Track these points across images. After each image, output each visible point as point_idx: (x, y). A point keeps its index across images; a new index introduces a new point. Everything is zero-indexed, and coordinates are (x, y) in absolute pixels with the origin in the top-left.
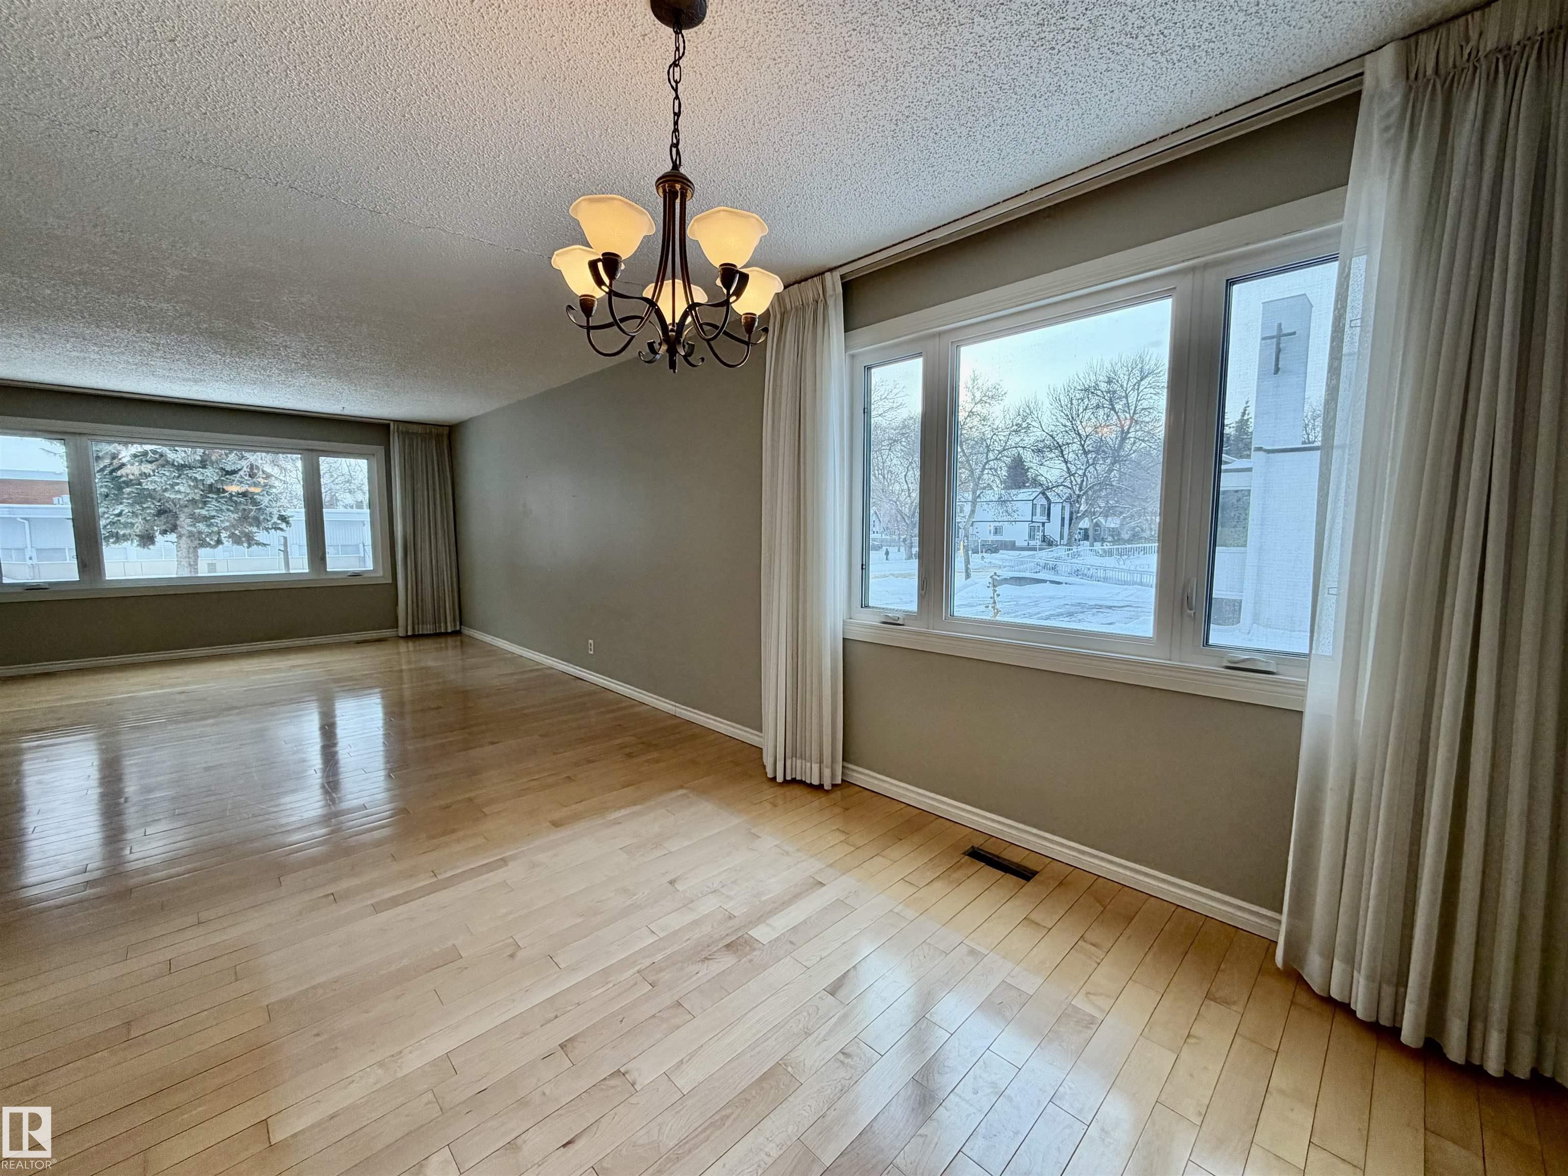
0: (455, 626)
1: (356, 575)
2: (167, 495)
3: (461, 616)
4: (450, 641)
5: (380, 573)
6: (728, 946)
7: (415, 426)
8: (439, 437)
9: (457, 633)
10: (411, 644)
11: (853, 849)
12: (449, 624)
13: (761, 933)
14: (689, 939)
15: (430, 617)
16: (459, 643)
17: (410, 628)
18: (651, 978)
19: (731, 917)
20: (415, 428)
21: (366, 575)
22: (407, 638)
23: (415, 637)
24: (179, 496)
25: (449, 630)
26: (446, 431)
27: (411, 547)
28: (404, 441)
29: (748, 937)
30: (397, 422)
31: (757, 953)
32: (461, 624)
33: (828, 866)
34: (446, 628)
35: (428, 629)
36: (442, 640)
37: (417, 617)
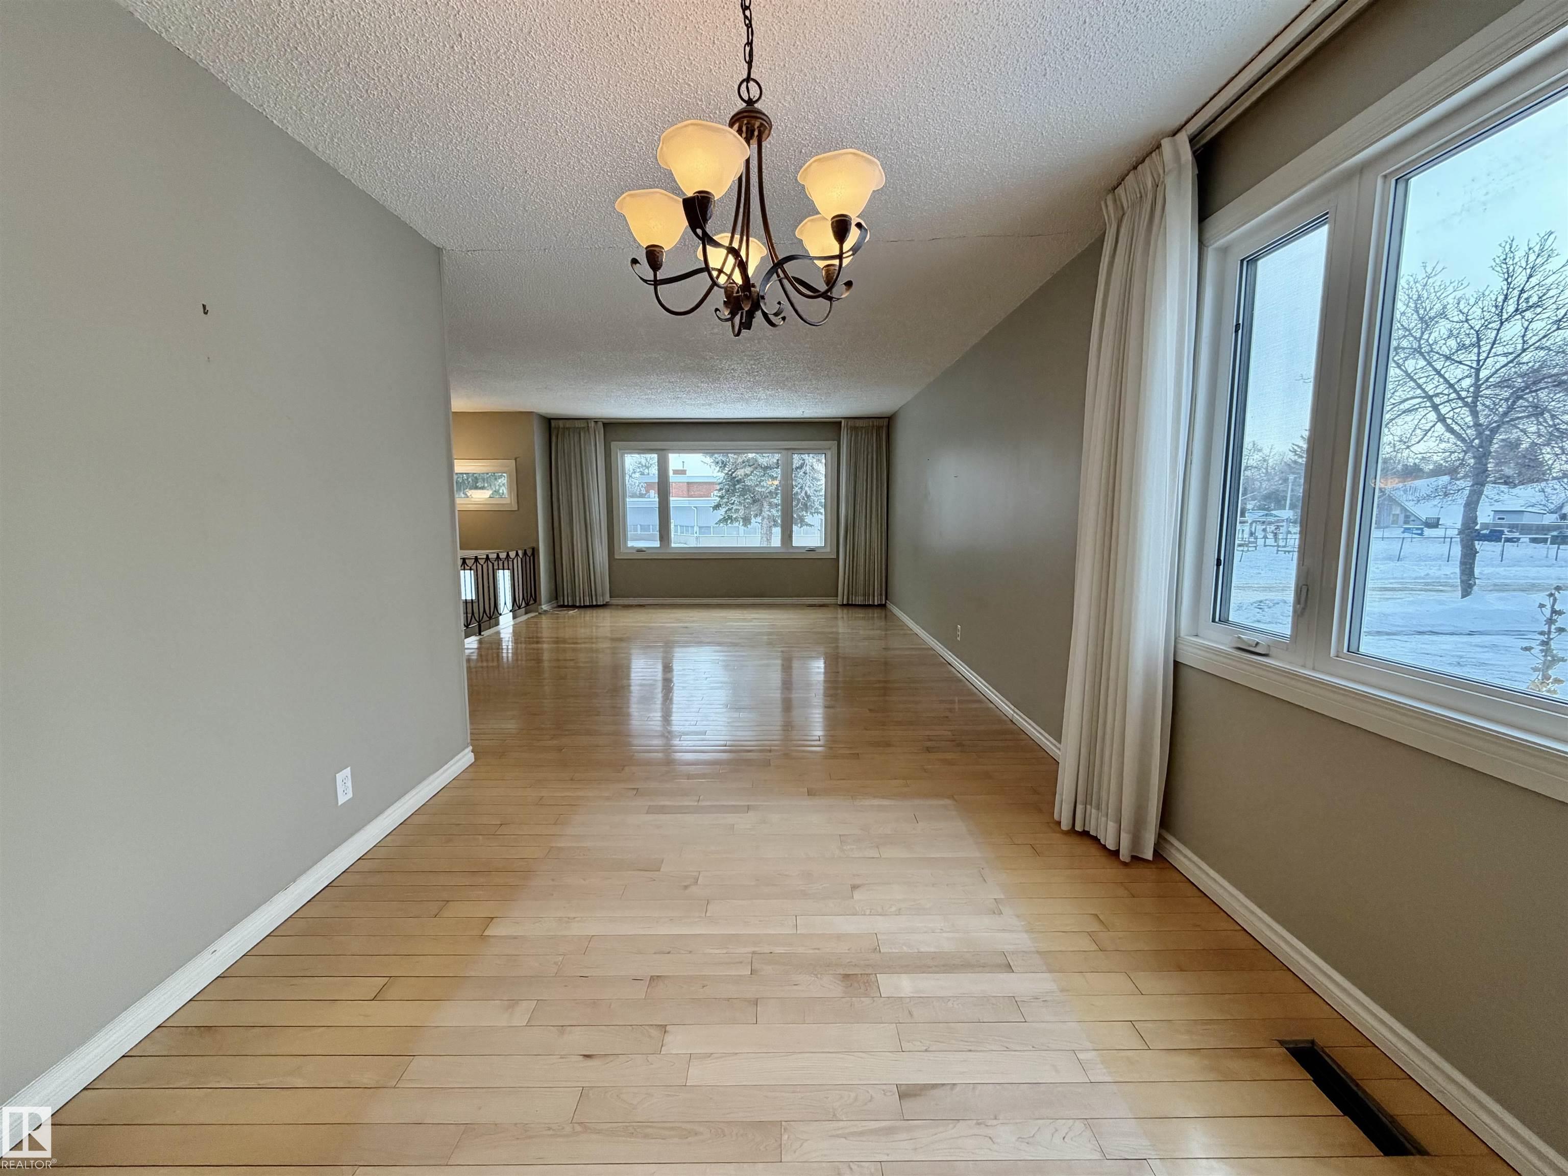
0: (881, 599)
1: (812, 550)
2: (757, 489)
3: (886, 592)
4: (877, 613)
5: (828, 550)
6: (846, 976)
7: (861, 421)
8: (879, 428)
9: (883, 606)
10: (845, 611)
11: (1094, 947)
12: (876, 598)
13: (889, 984)
14: (818, 949)
15: (861, 591)
16: (883, 615)
17: (845, 597)
18: (756, 966)
19: (877, 950)
20: (859, 423)
21: (818, 551)
22: (843, 605)
23: (848, 606)
24: (763, 490)
25: (876, 603)
26: (885, 422)
27: (851, 527)
28: (851, 437)
29: (873, 979)
30: (847, 418)
31: (867, 1001)
32: (886, 599)
33: (1038, 952)
34: (874, 601)
35: (859, 600)
36: (870, 611)
37: (851, 590)
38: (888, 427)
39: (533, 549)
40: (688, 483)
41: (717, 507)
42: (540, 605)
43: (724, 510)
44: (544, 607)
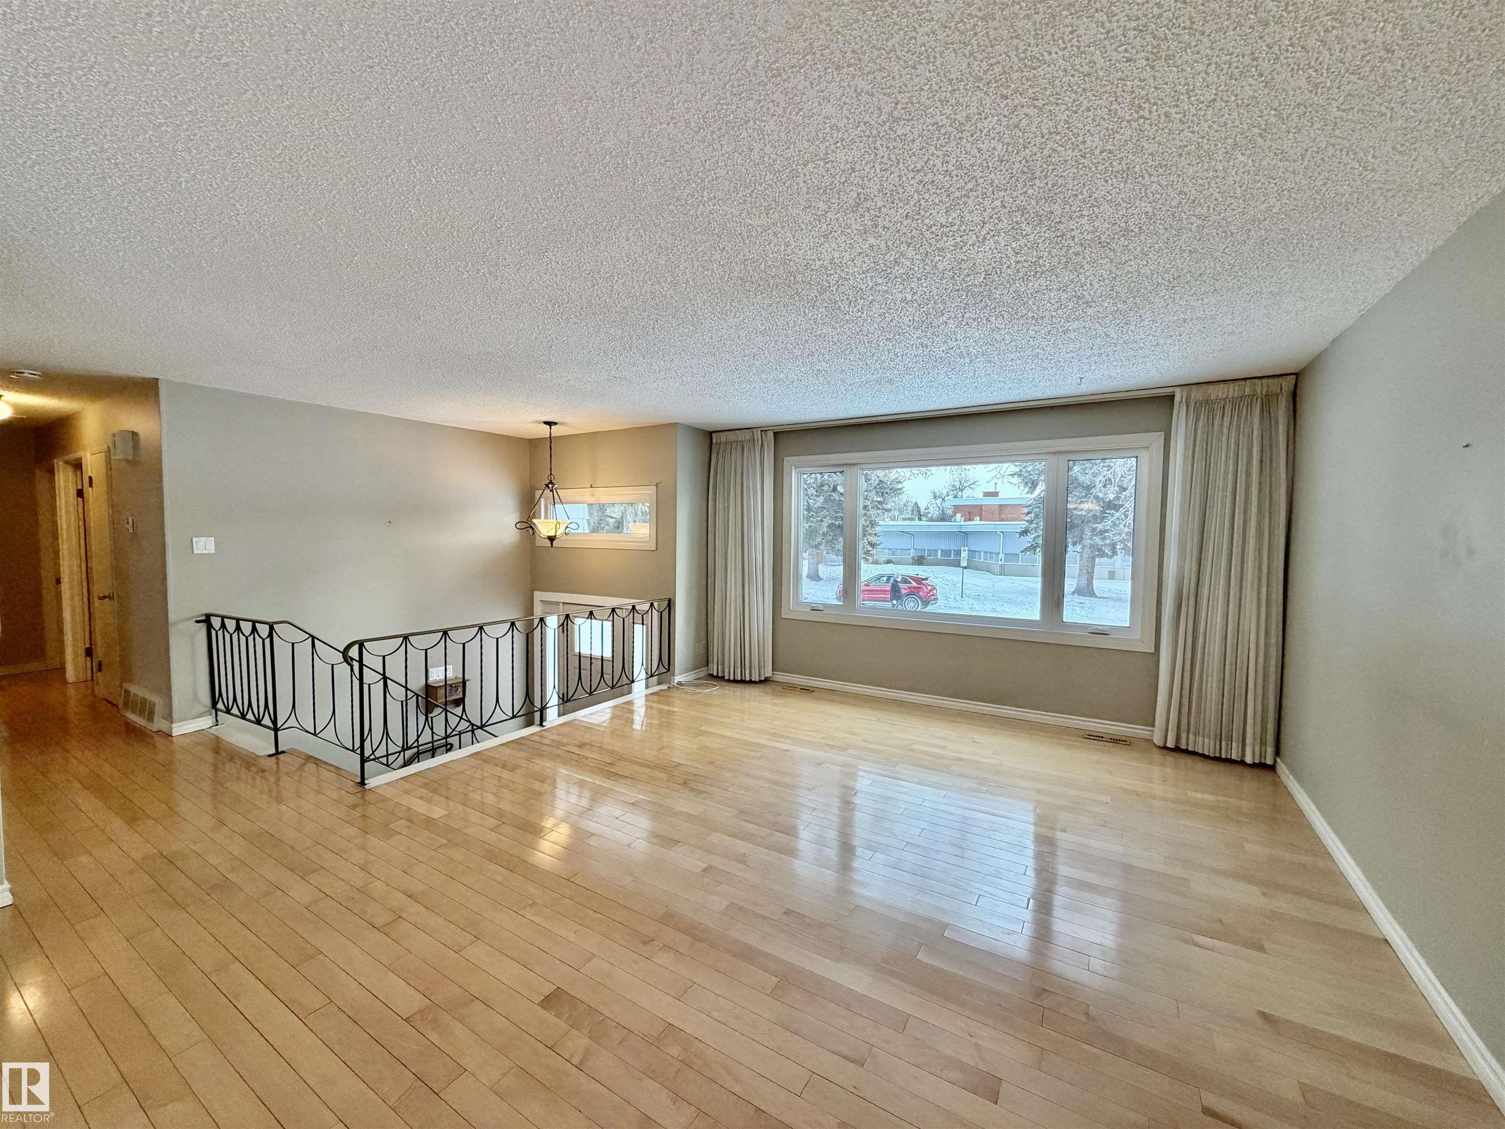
0: (1262, 754)
3: (1277, 740)
4: (1248, 777)
5: (1138, 635)
8: (1270, 396)
9: (1265, 769)
12: (1249, 750)
15: (1211, 728)
16: (1266, 787)
17: (1172, 734)
22: (1165, 749)
23: (1177, 752)
25: (1249, 760)
26: (1287, 384)
28: (1197, 420)
30: (1188, 385)
32: (1277, 752)
34: (1244, 754)
35: (1206, 745)
36: (1233, 772)
37: (1187, 722)
38: (1294, 396)
39: (670, 601)
40: (1000, 506)
41: (1025, 532)
42: (674, 675)
43: (1033, 536)
44: (678, 679)
